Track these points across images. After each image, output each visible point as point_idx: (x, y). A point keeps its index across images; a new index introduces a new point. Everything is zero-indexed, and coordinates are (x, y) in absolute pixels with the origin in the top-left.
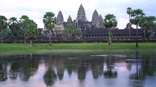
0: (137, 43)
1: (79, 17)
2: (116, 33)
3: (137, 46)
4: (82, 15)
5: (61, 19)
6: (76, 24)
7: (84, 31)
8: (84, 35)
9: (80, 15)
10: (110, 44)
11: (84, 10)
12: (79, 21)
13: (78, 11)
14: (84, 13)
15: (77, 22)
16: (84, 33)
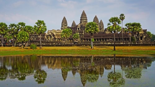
0: (114, 47)
1: (82, 22)
2: (110, 37)
3: (115, 49)
4: (84, 20)
5: (65, 25)
6: (79, 28)
7: (82, 35)
8: (82, 39)
9: (83, 21)
10: (91, 48)
11: (86, 16)
12: (81, 26)
13: (81, 17)
14: (86, 18)
15: (79, 27)
16: (82, 37)
